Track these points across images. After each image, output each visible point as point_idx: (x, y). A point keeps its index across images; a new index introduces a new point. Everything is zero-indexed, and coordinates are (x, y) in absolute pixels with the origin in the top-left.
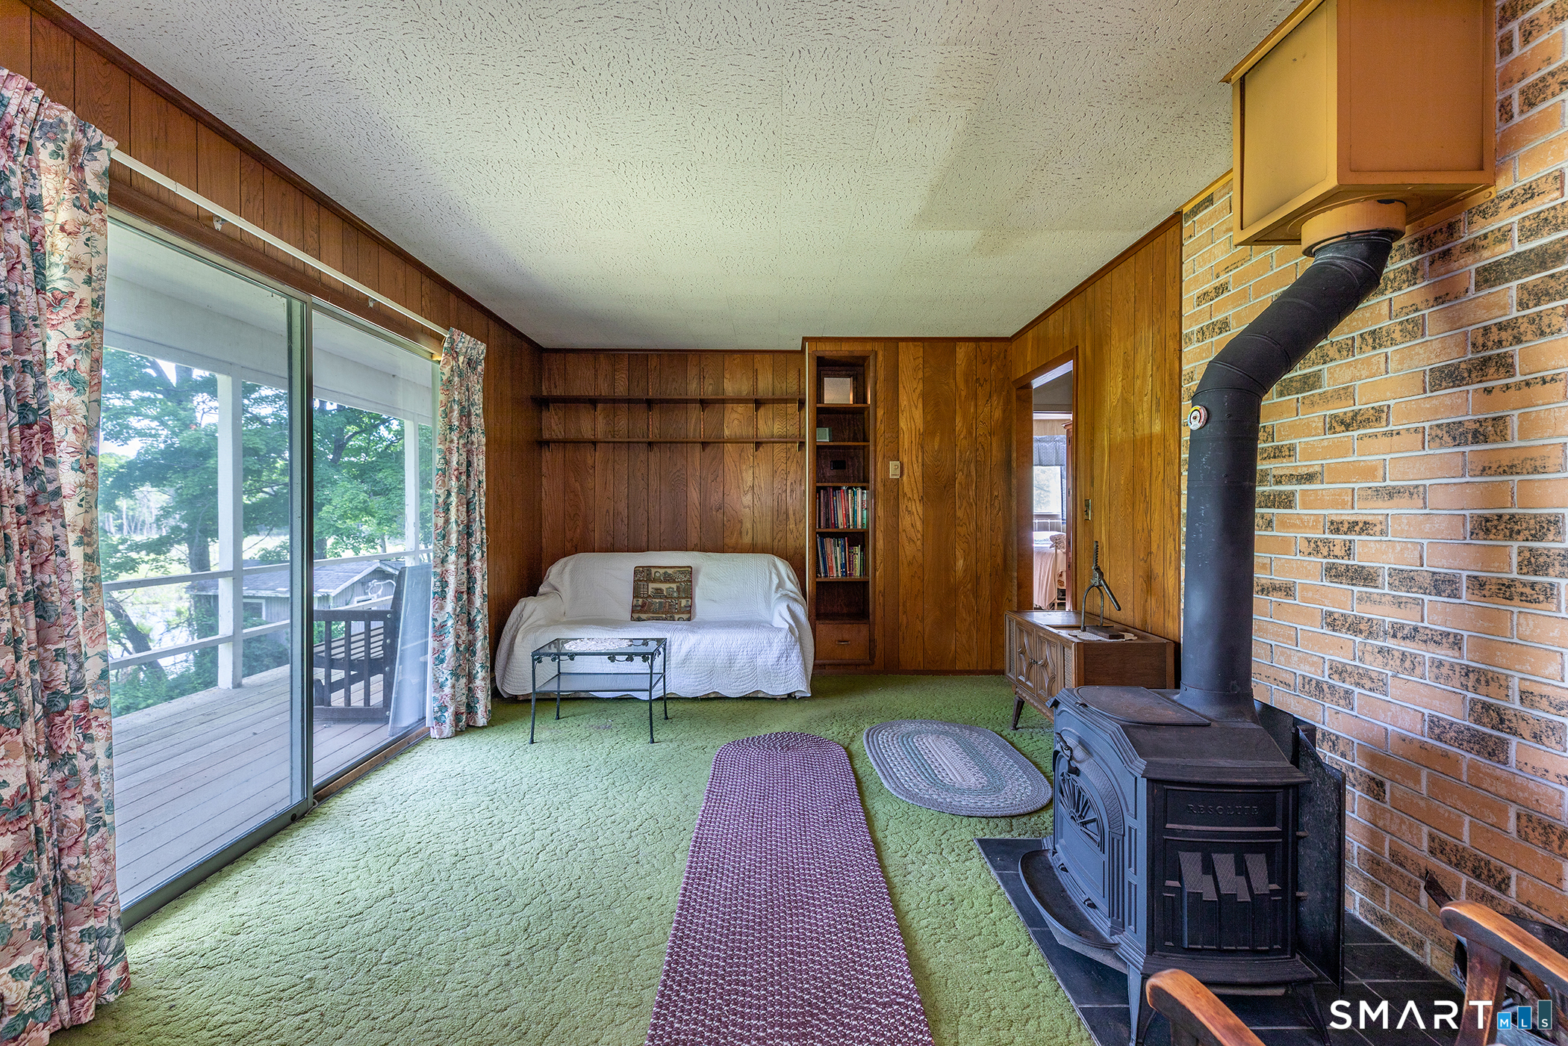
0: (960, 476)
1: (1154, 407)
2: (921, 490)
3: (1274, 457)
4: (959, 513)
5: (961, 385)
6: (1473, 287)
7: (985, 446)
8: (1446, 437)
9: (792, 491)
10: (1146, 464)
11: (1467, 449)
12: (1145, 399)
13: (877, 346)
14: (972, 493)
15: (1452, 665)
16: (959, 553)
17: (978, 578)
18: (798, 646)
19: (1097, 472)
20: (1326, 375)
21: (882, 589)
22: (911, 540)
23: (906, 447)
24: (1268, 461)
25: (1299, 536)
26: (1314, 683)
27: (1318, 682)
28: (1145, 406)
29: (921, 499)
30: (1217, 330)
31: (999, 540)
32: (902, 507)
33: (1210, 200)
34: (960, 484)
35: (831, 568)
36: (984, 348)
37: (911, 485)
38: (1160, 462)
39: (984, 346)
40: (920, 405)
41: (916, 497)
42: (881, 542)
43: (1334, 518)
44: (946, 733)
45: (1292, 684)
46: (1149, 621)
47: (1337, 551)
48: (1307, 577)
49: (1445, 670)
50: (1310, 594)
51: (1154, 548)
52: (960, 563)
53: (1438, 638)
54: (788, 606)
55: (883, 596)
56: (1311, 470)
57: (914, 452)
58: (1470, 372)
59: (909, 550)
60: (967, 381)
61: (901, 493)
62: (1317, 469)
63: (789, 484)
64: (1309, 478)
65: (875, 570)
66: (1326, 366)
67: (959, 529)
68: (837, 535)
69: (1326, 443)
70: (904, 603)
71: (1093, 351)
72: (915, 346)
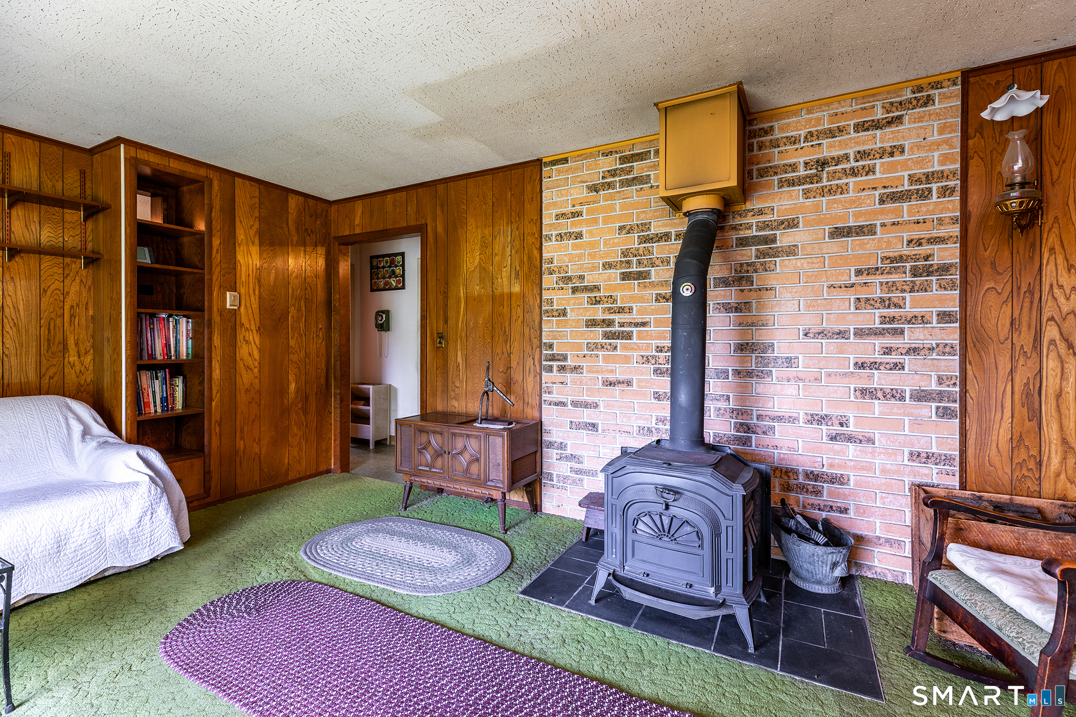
0: (292, 311)
1: (513, 276)
2: (257, 319)
3: (619, 312)
4: (292, 343)
5: (293, 232)
6: (734, 245)
7: (312, 286)
8: (722, 309)
9: (72, 316)
10: (506, 310)
11: (731, 315)
12: (504, 269)
13: (211, 174)
14: (302, 325)
15: (725, 408)
16: (291, 377)
17: (307, 398)
18: (165, 498)
19: (451, 314)
20: (653, 273)
21: (218, 419)
22: (248, 368)
23: (243, 279)
24: (614, 314)
25: (635, 354)
26: (646, 429)
27: (648, 428)
28: (504, 274)
29: (258, 330)
30: (573, 237)
31: (323, 365)
32: (240, 337)
33: (566, 160)
34: (292, 317)
35: (147, 405)
36: (311, 204)
37: (249, 317)
38: (520, 310)
39: (311, 202)
40: (257, 242)
41: (253, 327)
42: (218, 371)
43: (659, 345)
44: (377, 531)
45: (631, 432)
46: (508, 411)
47: (661, 361)
48: (642, 375)
49: (722, 412)
50: (644, 384)
51: (514, 364)
52: (293, 386)
53: (718, 398)
54: (138, 454)
55: (220, 425)
56: (644, 320)
57: (251, 285)
58: (734, 281)
59: (246, 378)
60: (297, 229)
61: (238, 323)
62: (648, 320)
63: (67, 307)
64: (644, 324)
65: (211, 400)
66: (653, 269)
67: (291, 356)
68: (154, 367)
69: (654, 307)
70: (242, 431)
71: (446, 230)
72: (251, 185)
